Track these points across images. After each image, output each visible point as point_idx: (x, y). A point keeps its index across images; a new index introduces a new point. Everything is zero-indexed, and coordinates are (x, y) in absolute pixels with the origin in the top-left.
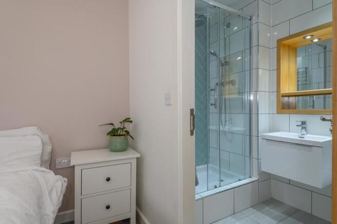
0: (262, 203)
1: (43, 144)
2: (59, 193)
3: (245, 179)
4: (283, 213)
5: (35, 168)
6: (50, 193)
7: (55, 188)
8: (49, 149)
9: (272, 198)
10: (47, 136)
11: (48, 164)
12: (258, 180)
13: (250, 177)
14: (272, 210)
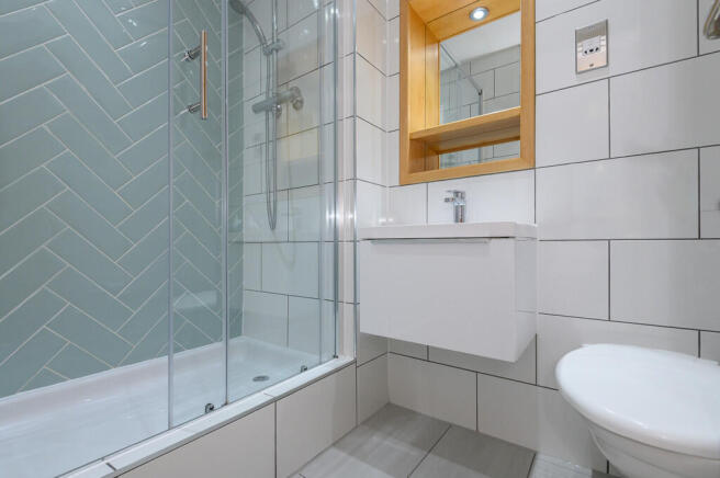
0: (364, 423)
3: (320, 363)
4: (415, 444)
9: (389, 405)
12: (355, 362)
13: (335, 357)
14: (388, 443)
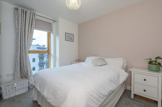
1: (124, 63)
2: (125, 77)
5: (120, 68)
6: (123, 76)
7: (124, 75)
8: (125, 65)
10: (125, 61)
11: (125, 69)
